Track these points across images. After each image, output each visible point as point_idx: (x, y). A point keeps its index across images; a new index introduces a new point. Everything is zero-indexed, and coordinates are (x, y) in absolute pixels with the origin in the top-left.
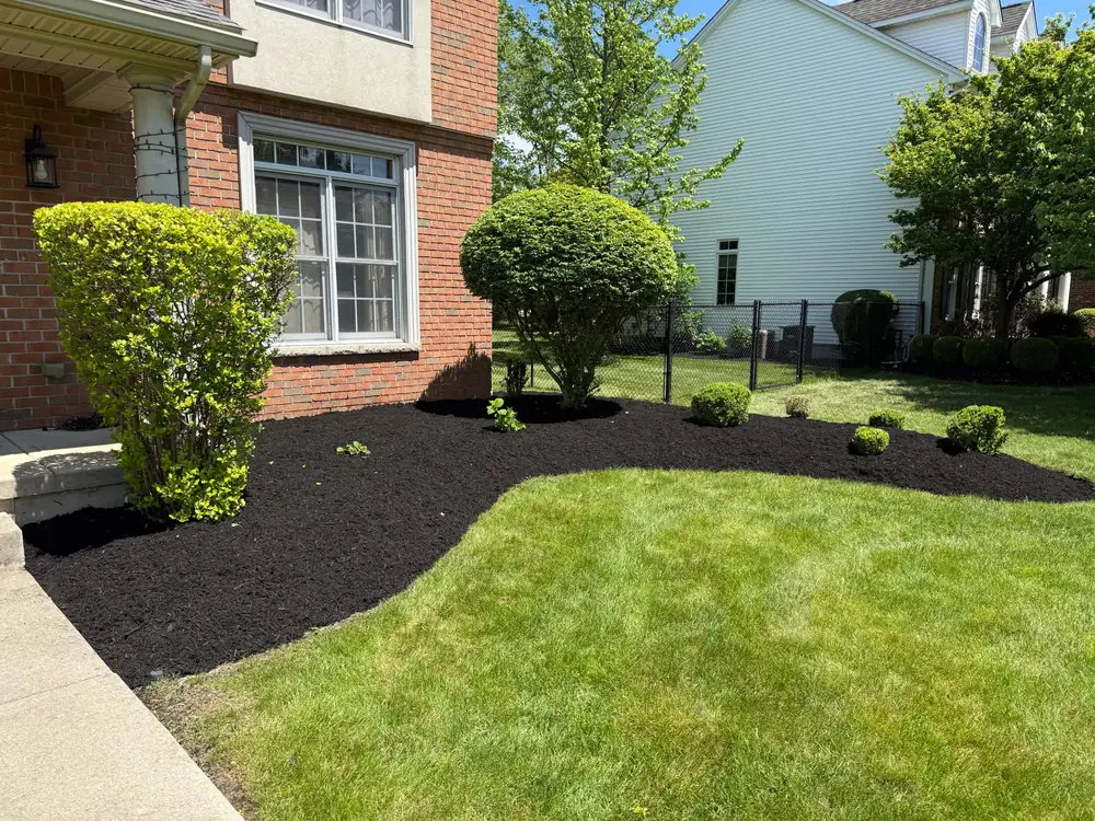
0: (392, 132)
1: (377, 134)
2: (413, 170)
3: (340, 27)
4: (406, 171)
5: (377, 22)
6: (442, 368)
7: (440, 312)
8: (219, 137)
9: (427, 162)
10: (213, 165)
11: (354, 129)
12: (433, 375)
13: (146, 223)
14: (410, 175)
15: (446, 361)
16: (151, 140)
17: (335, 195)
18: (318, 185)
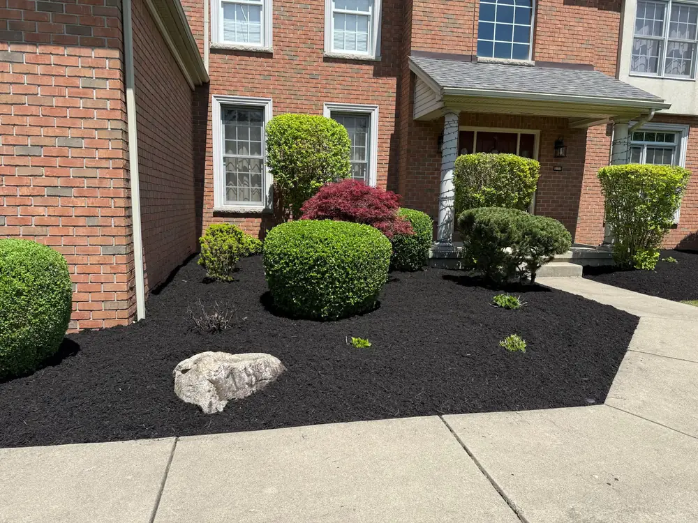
0: (679, 121)
1: (671, 123)
2: (686, 138)
3: (662, 79)
4: (683, 139)
5: (678, 73)
6: (689, 233)
7: (691, 206)
8: (605, 132)
9: (693, 133)
10: (601, 143)
11: (661, 122)
12: (683, 237)
13: (654, 171)
14: (684, 141)
15: (690, 230)
16: (621, 141)
17: (647, 152)
18: (640, 148)
